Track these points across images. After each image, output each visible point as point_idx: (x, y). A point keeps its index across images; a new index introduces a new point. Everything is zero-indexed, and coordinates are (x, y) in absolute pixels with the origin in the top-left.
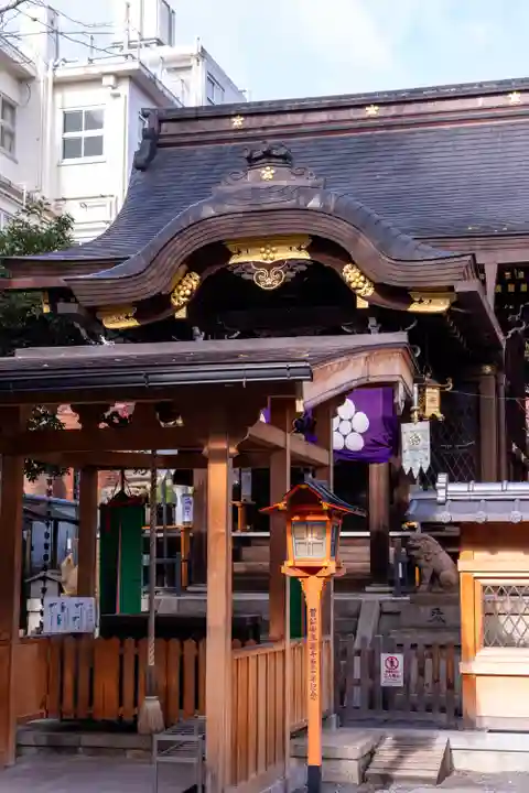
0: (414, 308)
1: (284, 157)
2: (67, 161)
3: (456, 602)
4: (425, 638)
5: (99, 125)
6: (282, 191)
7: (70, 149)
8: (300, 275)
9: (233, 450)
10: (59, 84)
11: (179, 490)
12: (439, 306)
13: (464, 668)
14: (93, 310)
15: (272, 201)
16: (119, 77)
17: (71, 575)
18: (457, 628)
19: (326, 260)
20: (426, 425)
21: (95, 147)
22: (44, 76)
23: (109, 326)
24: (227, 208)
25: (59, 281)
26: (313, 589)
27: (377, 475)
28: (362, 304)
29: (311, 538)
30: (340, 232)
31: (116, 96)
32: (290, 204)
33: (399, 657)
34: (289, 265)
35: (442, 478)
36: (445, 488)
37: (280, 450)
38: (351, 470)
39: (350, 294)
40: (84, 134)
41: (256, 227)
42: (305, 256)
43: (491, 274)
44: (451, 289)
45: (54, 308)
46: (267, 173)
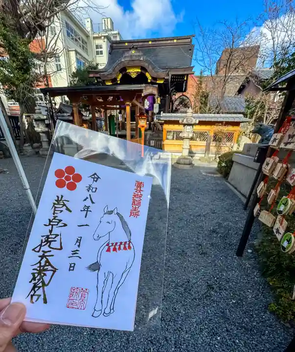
0: (158, 82)
1: (136, 48)
2: (97, 56)
3: (162, 133)
4: (157, 138)
5: (102, 48)
6: (136, 56)
7: (97, 53)
8: (139, 75)
9: (130, 104)
10: (94, 38)
11: (120, 115)
12: (162, 82)
13: (163, 143)
14: (104, 81)
15: (134, 58)
16: (105, 37)
17: (104, 128)
18: (162, 137)
19: (143, 72)
20: (158, 104)
21: (101, 53)
22: (91, 36)
23: (107, 84)
24: (127, 59)
25: (98, 75)
26: (143, 130)
27: (150, 113)
28: (149, 81)
29: (143, 121)
30: (146, 65)
31: (104, 41)
32: (137, 59)
33: (153, 141)
34: (137, 72)
35: (162, 112)
36: (162, 114)
37: (137, 105)
38: (147, 111)
39: (147, 79)
40: (100, 50)
41: (132, 64)
42: (140, 71)
43: (170, 76)
44: (164, 78)
45: (97, 80)
46: (133, 52)
